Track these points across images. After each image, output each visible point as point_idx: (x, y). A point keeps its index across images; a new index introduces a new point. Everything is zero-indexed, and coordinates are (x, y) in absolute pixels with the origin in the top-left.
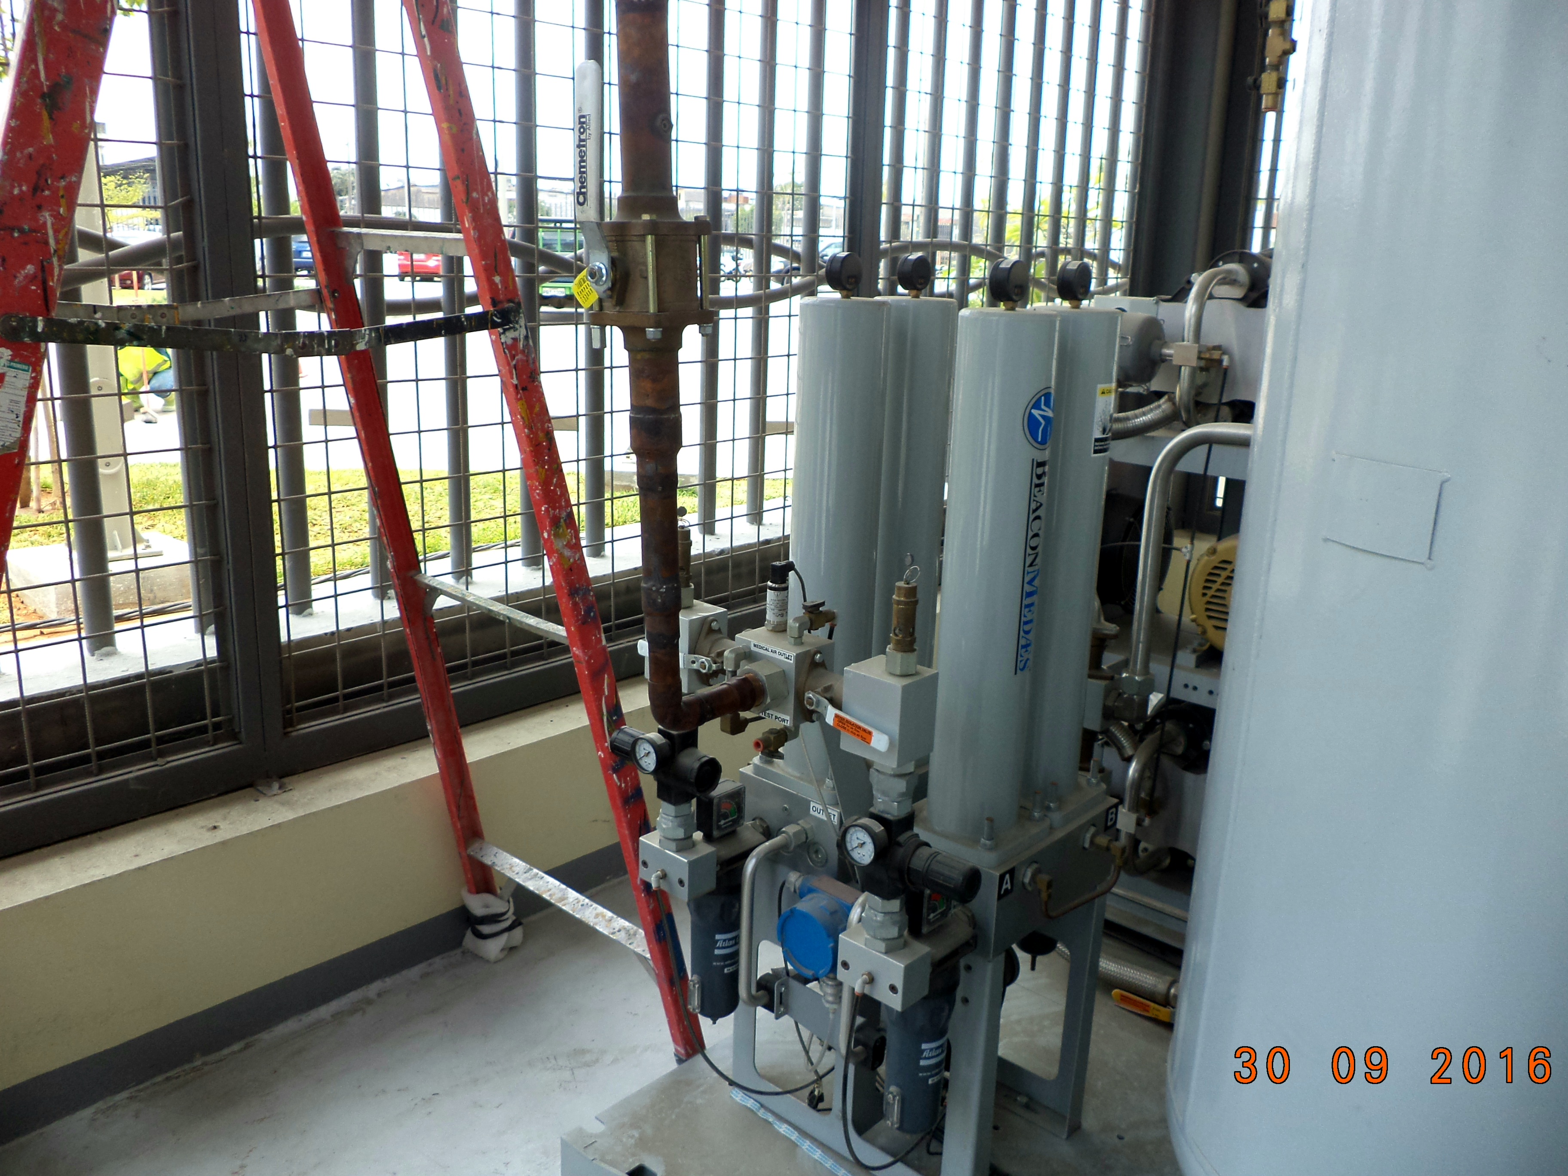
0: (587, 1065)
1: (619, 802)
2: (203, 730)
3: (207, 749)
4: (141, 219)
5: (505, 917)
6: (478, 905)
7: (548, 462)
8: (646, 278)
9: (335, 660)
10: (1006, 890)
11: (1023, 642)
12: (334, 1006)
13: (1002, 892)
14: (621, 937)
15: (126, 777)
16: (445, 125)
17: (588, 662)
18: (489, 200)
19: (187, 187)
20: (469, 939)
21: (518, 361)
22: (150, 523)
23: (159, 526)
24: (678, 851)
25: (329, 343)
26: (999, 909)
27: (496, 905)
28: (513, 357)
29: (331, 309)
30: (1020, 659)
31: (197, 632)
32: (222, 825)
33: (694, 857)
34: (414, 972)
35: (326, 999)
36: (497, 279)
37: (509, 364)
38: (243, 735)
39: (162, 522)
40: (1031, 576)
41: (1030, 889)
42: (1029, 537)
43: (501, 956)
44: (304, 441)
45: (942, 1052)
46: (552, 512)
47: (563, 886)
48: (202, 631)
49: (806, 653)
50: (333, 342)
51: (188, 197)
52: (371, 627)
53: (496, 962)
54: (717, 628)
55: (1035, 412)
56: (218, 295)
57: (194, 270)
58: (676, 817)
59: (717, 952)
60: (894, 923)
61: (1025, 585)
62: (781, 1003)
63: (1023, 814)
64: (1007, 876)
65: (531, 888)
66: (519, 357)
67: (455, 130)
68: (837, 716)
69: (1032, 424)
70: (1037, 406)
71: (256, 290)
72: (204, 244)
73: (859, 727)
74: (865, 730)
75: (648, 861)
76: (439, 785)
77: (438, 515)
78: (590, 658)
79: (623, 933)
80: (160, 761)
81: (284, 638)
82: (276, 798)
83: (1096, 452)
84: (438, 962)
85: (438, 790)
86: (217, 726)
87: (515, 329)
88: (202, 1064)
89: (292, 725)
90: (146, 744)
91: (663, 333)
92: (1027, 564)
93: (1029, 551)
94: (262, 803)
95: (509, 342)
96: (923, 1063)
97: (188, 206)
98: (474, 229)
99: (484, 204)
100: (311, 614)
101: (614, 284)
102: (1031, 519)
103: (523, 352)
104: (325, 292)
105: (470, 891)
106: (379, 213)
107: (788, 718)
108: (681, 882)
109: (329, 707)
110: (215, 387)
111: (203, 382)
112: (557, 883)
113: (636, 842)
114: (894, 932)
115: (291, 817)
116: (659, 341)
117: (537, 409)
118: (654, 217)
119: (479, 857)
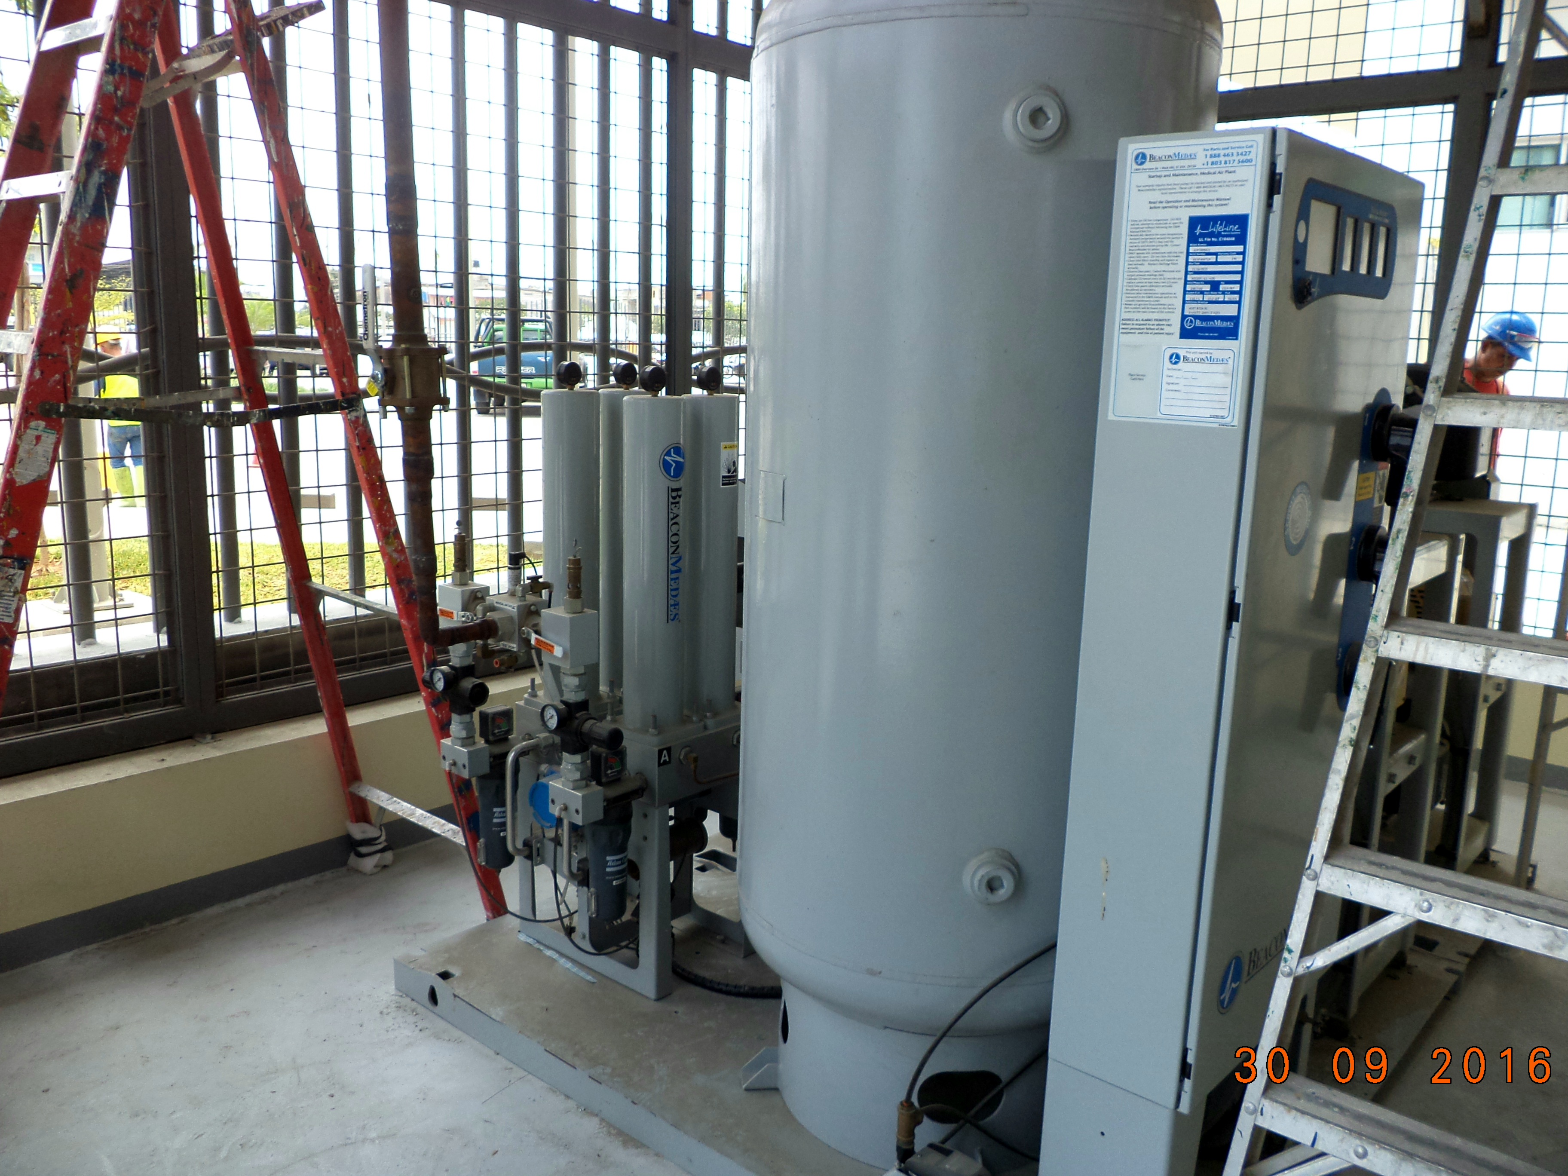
0: (426, 931)
1: (437, 728)
2: (156, 696)
3: (160, 709)
4: (122, 321)
5: (378, 842)
6: (358, 831)
7: (380, 496)
8: (404, 379)
9: (254, 654)
10: (665, 761)
11: (671, 602)
12: (248, 899)
13: (662, 762)
14: (449, 835)
15: (102, 724)
16: (309, 287)
17: (412, 629)
18: (340, 332)
19: (153, 321)
20: (353, 859)
21: (359, 431)
22: (124, 585)
23: (132, 587)
24: (463, 746)
25: (233, 419)
26: (659, 771)
27: (371, 832)
28: (356, 429)
29: (247, 400)
30: (670, 613)
31: (155, 632)
32: (168, 759)
33: (472, 749)
34: (310, 880)
35: (242, 894)
36: (345, 380)
37: (353, 432)
38: (185, 701)
39: (134, 584)
40: (674, 560)
41: (684, 763)
42: (670, 535)
43: (376, 870)
44: (236, 492)
45: (622, 864)
46: (383, 528)
47: (413, 807)
48: (158, 631)
49: (526, 605)
50: (236, 419)
51: (154, 326)
52: (284, 629)
53: (371, 875)
54: (480, 596)
55: (667, 458)
56: (172, 391)
57: (157, 375)
58: (461, 723)
59: (495, 820)
60: (577, 770)
61: (670, 565)
62: (538, 855)
63: (684, 720)
64: (665, 752)
65: (391, 809)
66: (360, 428)
67: (316, 289)
68: (536, 639)
69: (666, 466)
70: (668, 454)
71: (200, 387)
72: (163, 356)
73: (548, 644)
74: (550, 645)
75: (446, 756)
76: (328, 741)
77: (373, 578)
78: (413, 627)
79: (450, 833)
80: (126, 715)
81: (217, 635)
82: (210, 745)
83: (723, 484)
84: (328, 875)
85: (328, 743)
86: (166, 694)
87: (357, 411)
88: (151, 930)
89: (222, 697)
90: (116, 703)
91: (415, 409)
92: (670, 552)
93: (671, 544)
94: (198, 747)
95: (353, 419)
96: (608, 870)
97: (154, 332)
98: (329, 349)
99: (337, 335)
100: (240, 622)
101: (386, 384)
102: (670, 524)
103: (363, 424)
104: (243, 388)
105: (352, 821)
106: (294, 332)
107: (515, 646)
108: (464, 766)
109: (249, 685)
110: (169, 452)
111: (161, 450)
112: (409, 805)
113: (439, 743)
114: (577, 775)
115: (218, 755)
116: (413, 414)
117: (372, 462)
118: (408, 346)
119: (356, 792)
